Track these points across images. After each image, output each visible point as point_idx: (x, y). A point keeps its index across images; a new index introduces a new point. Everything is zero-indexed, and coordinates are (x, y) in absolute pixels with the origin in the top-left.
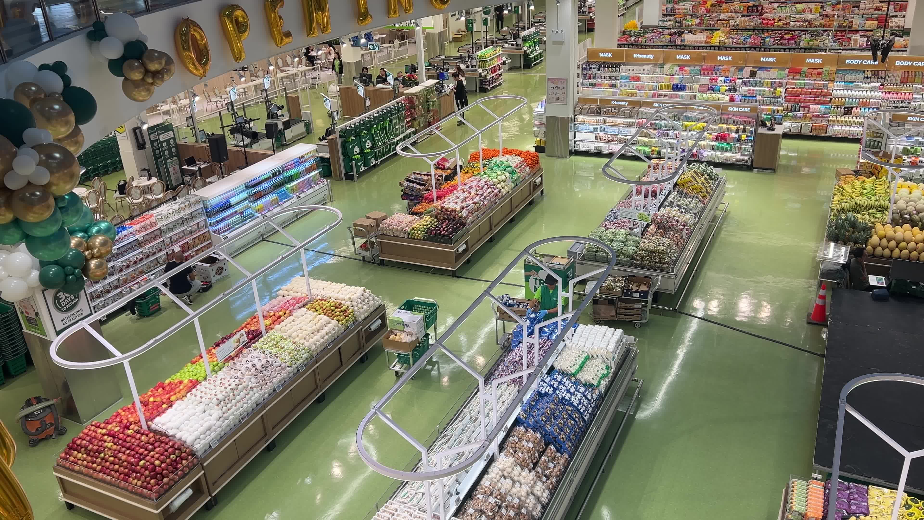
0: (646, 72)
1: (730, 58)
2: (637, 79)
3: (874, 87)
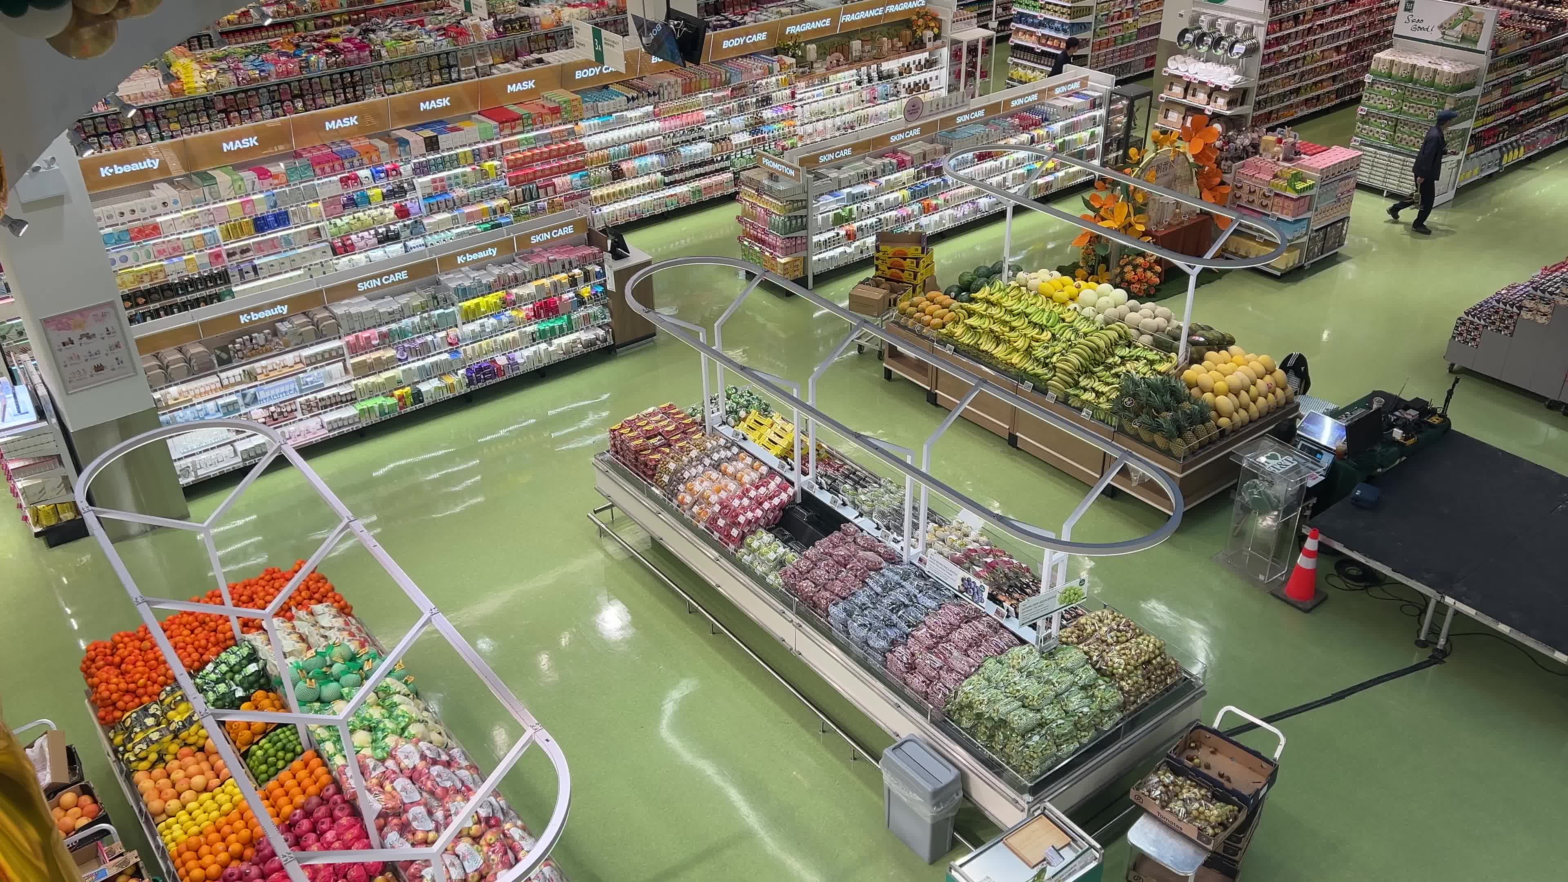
0: (171, 206)
1: (353, 121)
2: (155, 230)
3: (647, 115)
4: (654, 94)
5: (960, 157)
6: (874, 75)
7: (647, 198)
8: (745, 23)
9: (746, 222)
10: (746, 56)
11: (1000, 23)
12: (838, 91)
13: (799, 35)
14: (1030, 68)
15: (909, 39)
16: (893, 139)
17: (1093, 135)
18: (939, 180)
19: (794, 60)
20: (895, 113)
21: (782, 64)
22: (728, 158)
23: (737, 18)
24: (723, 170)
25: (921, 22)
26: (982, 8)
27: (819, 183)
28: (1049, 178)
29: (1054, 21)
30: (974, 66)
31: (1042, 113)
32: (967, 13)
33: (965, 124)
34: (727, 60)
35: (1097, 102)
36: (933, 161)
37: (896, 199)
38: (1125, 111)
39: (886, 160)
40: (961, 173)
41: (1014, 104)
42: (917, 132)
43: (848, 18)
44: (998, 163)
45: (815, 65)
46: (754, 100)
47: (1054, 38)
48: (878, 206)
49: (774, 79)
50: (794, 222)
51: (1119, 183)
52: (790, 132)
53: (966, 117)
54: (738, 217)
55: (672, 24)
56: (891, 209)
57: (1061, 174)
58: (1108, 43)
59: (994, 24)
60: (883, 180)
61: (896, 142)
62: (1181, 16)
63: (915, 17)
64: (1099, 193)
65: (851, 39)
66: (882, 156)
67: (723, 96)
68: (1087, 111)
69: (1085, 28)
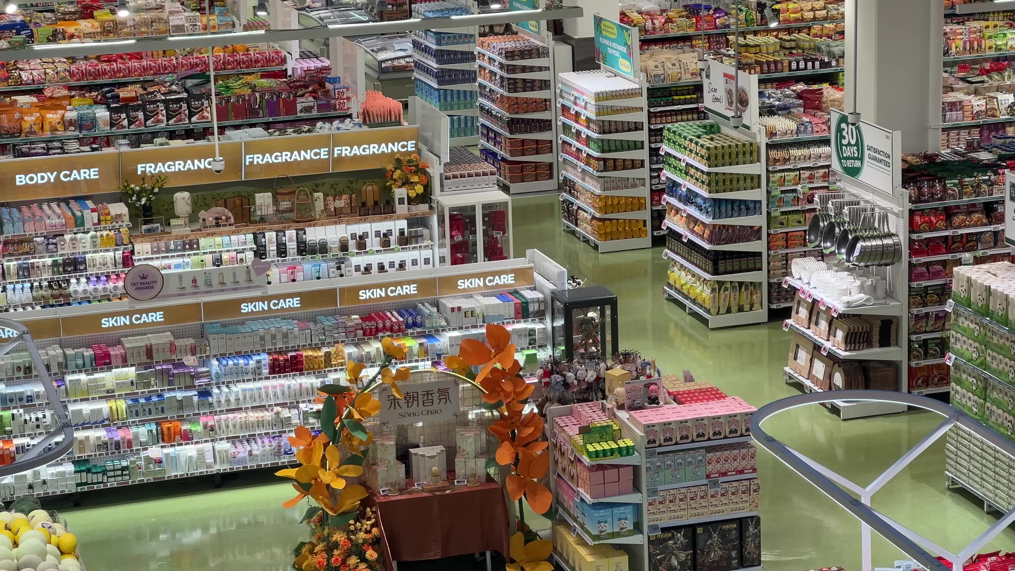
10: (50, 201)
12: (215, 263)
13: (162, 176)
16: (107, 323)
17: (531, 359)
19: (123, 211)
21: (103, 214)
25: (397, 174)
35: (533, 308)
36: (169, 362)
37: (97, 412)
42: (158, 317)
43: (258, 159)
45: (174, 222)
46: (49, 261)
53: (261, 306)
56: (85, 426)
60: (65, 380)
63: (389, 167)
65: (256, 191)
68: (511, 320)
69: (748, 209)
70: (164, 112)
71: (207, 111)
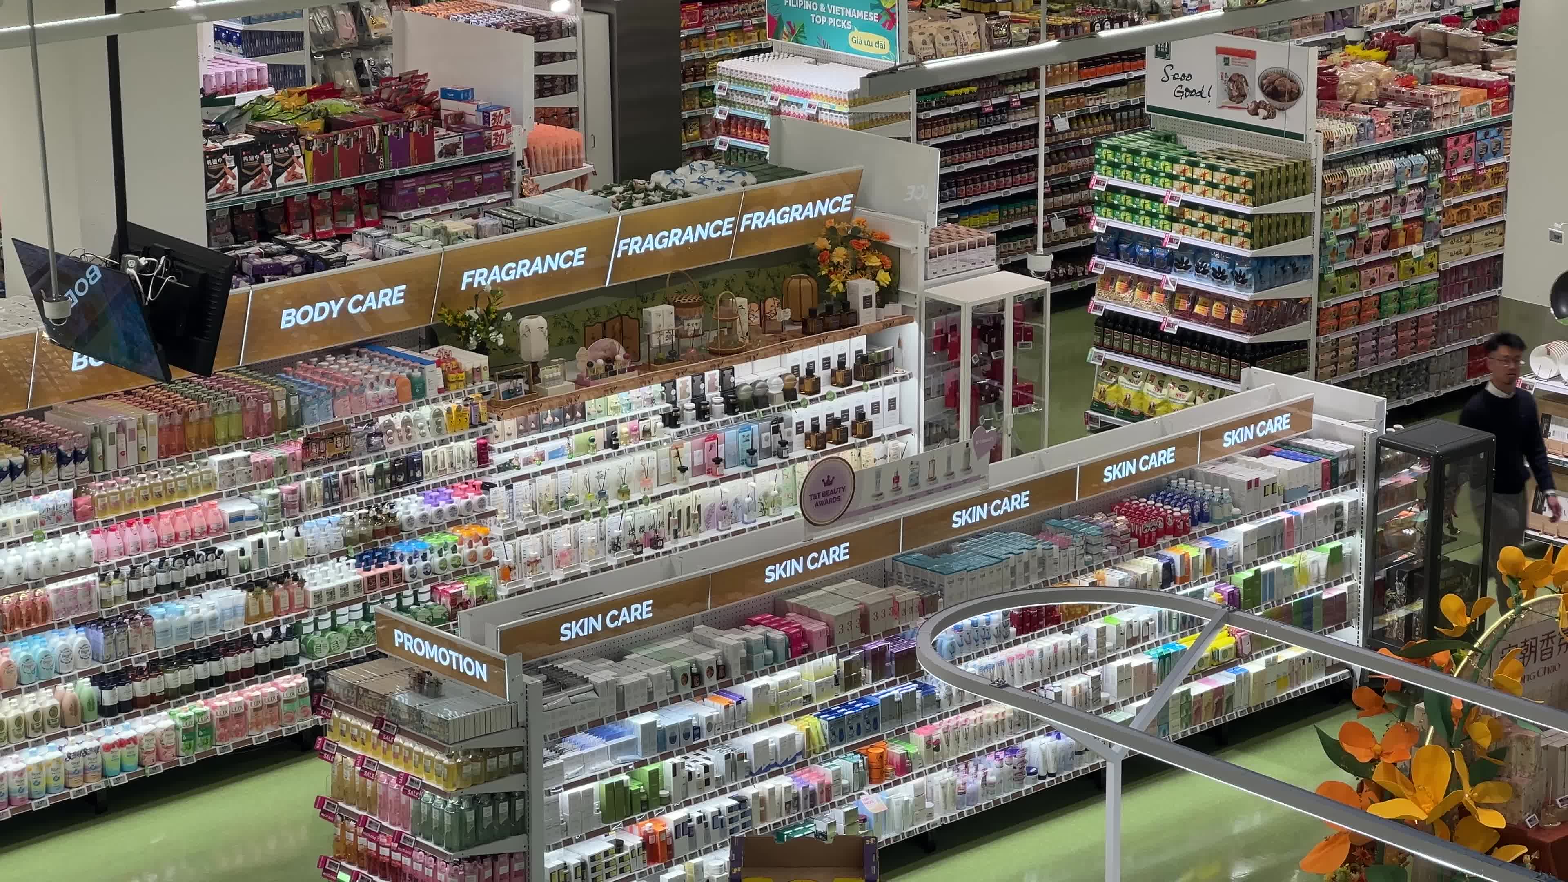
3: (54, 515)
4: (77, 457)
5: (967, 622)
6: (714, 397)
7: (48, 753)
8: (343, 261)
9: (346, 816)
10: (345, 351)
11: (1060, 259)
12: (612, 441)
13: (498, 289)
14: (1152, 377)
15: (808, 302)
16: (773, 574)
17: (1336, 555)
18: (910, 687)
19: (482, 360)
20: (776, 502)
21: (450, 370)
22: (294, 631)
23: (324, 248)
24: (279, 666)
25: (840, 254)
26: (1009, 218)
27: (560, 698)
28: (1224, 679)
29: (1208, 253)
30: (996, 372)
31: (1190, 499)
32: (967, 233)
33: (975, 531)
34: (291, 362)
35: (1343, 468)
36: (891, 634)
37: (788, 741)
38: (1422, 494)
39: (756, 634)
40: (971, 667)
41: (1111, 474)
42: (840, 553)
43: (636, 245)
44: (1075, 638)
45: (546, 373)
46: (370, 469)
47: (1211, 298)
48: (735, 762)
49: (426, 411)
50: (488, 812)
51: (1418, 694)
52: (474, 557)
53: (980, 512)
54: (320, 802)
55: (132, 265)
56: (772, 770)
57: (1255, 666)
58: (1360, 313)
59: (1042, 261)
60: (747, 688)
61: (782, 581)
62: (1556, 237)
63: (823, 243)
64: (1364, 722)
65: (646, 301)
66: (741, 621)
67: (282, 461)
68: (1317, 493)
69: (1296, 270)
70: (235, 171)
71: (300, 165)
